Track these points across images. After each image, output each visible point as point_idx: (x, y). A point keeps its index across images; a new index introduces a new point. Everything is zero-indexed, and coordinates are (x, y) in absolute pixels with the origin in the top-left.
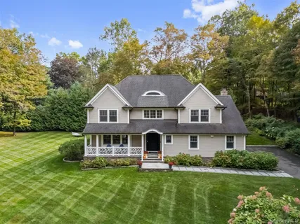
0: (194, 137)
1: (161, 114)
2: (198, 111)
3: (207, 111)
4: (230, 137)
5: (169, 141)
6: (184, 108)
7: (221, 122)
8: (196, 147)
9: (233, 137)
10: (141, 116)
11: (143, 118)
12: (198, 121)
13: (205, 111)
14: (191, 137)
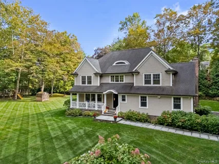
0: (144, 97)
1: (123, 79)
2: (150, 75)
3: (159, 75)
4: (177, 98)
5: (124, 100)
6: (139, 73)
7: (171, 85)
8: (146, 106)
9: (180, 99)
10: (108, 80)
11: (110, 82)
12: (150, 84)
13: (156, 75)
14: (141, 97)
